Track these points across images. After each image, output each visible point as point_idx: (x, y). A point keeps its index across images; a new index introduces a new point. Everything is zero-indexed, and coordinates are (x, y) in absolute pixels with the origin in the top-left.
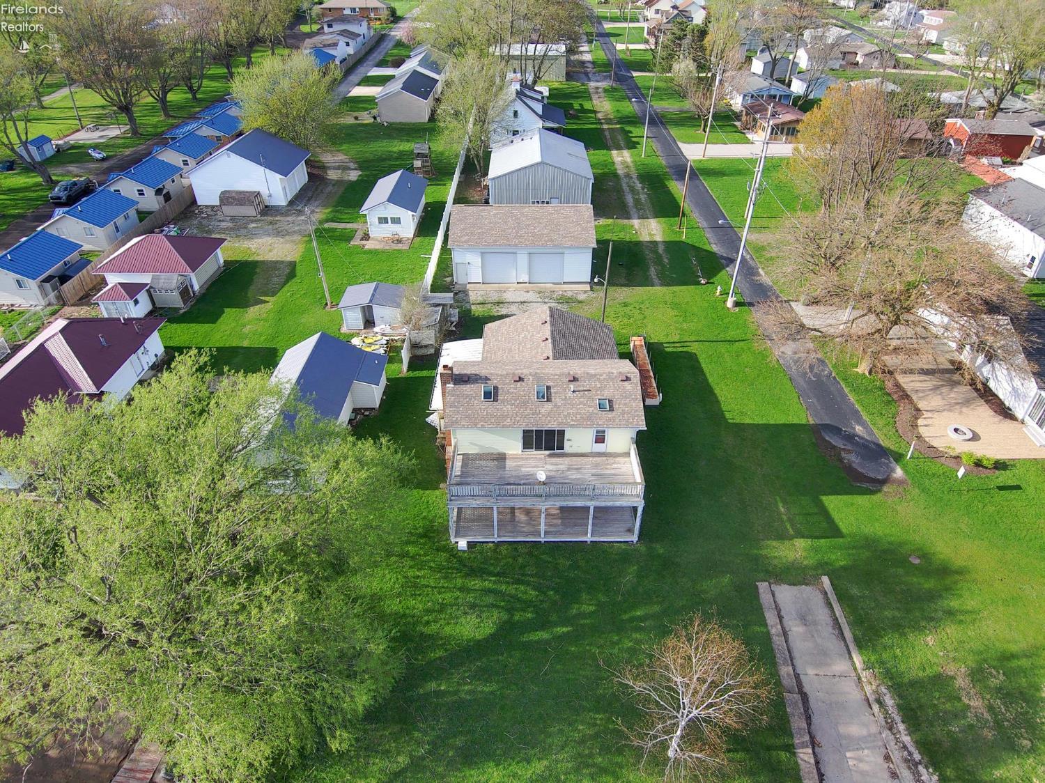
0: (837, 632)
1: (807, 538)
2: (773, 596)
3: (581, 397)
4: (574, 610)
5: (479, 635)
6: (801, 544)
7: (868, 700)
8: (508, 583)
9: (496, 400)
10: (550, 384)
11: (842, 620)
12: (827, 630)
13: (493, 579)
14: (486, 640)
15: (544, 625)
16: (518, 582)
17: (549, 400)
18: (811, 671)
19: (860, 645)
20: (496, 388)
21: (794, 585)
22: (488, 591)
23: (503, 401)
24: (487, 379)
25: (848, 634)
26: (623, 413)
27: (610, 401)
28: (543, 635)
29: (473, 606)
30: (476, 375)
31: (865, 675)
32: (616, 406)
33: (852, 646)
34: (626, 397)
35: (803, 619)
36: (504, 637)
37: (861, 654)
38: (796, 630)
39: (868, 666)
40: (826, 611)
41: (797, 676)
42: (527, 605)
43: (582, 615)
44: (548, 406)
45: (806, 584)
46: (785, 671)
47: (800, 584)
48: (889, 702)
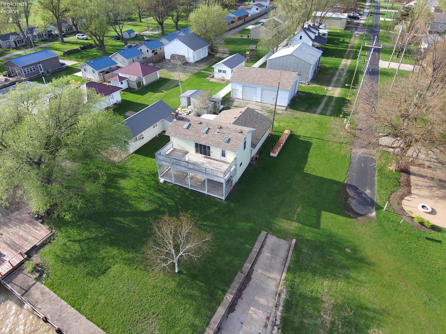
0: (284, 262)
1: (301, 223)
2: (266, 238)
3: (219, 135)
5: (144, 210)
6: (295, 224)
7: (277, 293)
8: (167, 198)
10: (211, 127)
11: (289, 258)
12: (279, 260)
16: (171, 198)
17: (207, 133)
18: (260, 271)
19: (289, 270)
20: (190, 124)
21: (279, 238)
22: (159, 198)
23: (190, 130)
24: (189, 120)
25: (287, 265)
26: (233, 144)
27: (230, 139)
29: (150, 200)
30: (186, 118)
31: (282, 282)
32: (231, 142)
33: (285, 269)
34: (237, 139)
35: (272, 251)
37: (286, 274)
38: (266, 253)
39: (286, 279)
40: (286, 252)
41: (252, 269)
42: (168, 206)
45: (285, 240)
46: (247, 265)
47: (282, 238)
48: (283, 296)
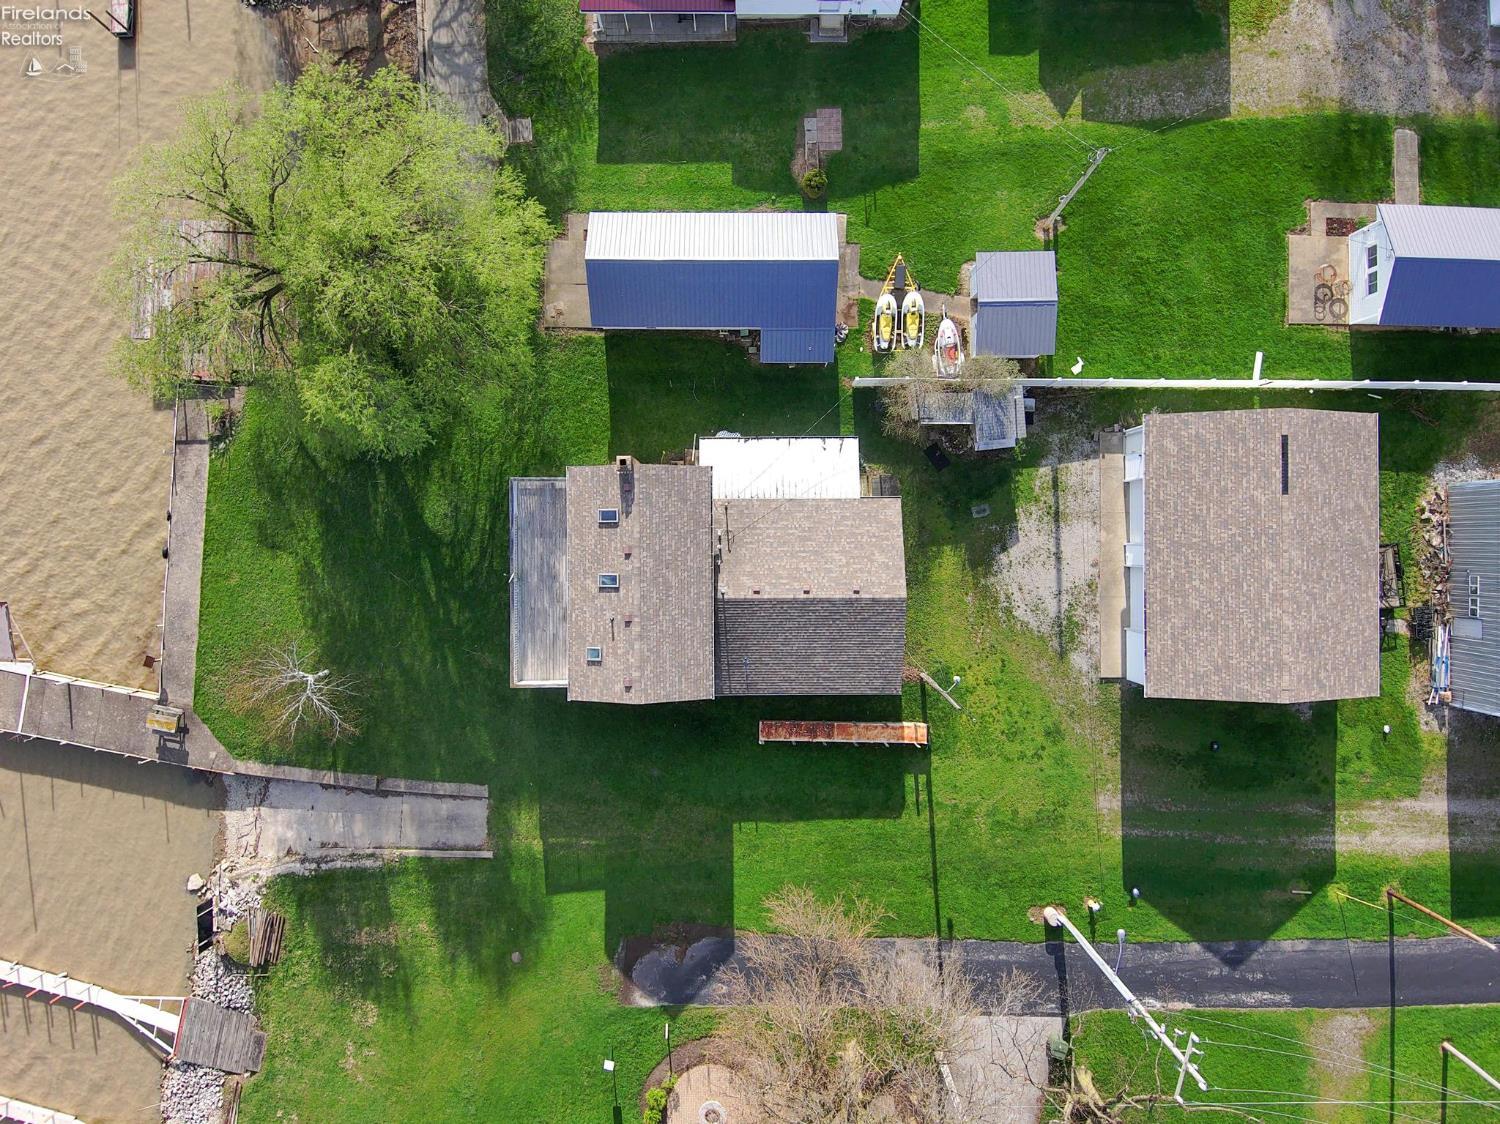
0: (440, 845)
1: (545, 857)
2: (475, 798)
3: (605, 628)
4: (454, 605)
5: (427, 515)
6: (538, 846)
7: (380, 848)
8: (482, 542)
9: (601, 525)
10: (622, 591)
11: (447, 854)
12: (443, 836)
13: (487, 527)
14: (424, 524)
15: (436, 576)
16: (483, 553)
17: (601, 589)
18: (406, 807)
19: (424, 860)
20: (616, 525)
21: (488, 822)
22: (473, 521)
23: (600, 534)
24: (628, 514)
25: (434, 854)
26: (587, 677)
27: (599, 663)
28: (428, 575)
29: (457, 509)
30: (633, 500)
31: (398, 852)
32: (593, 668)
33: (423, 853)
34: (604, 682)
35: (453, 819)
36: (428, 540)
37: (414, 858)
38: (445, 807)
39: (404, 859)
40: (461, 843)
41: (400, 794)
42: (458, 560)
43: (448, 612)
44: (594, 589)
45: (489, 834)
46: (402, 785)
47: (489, 829)
48: (369, 863)
